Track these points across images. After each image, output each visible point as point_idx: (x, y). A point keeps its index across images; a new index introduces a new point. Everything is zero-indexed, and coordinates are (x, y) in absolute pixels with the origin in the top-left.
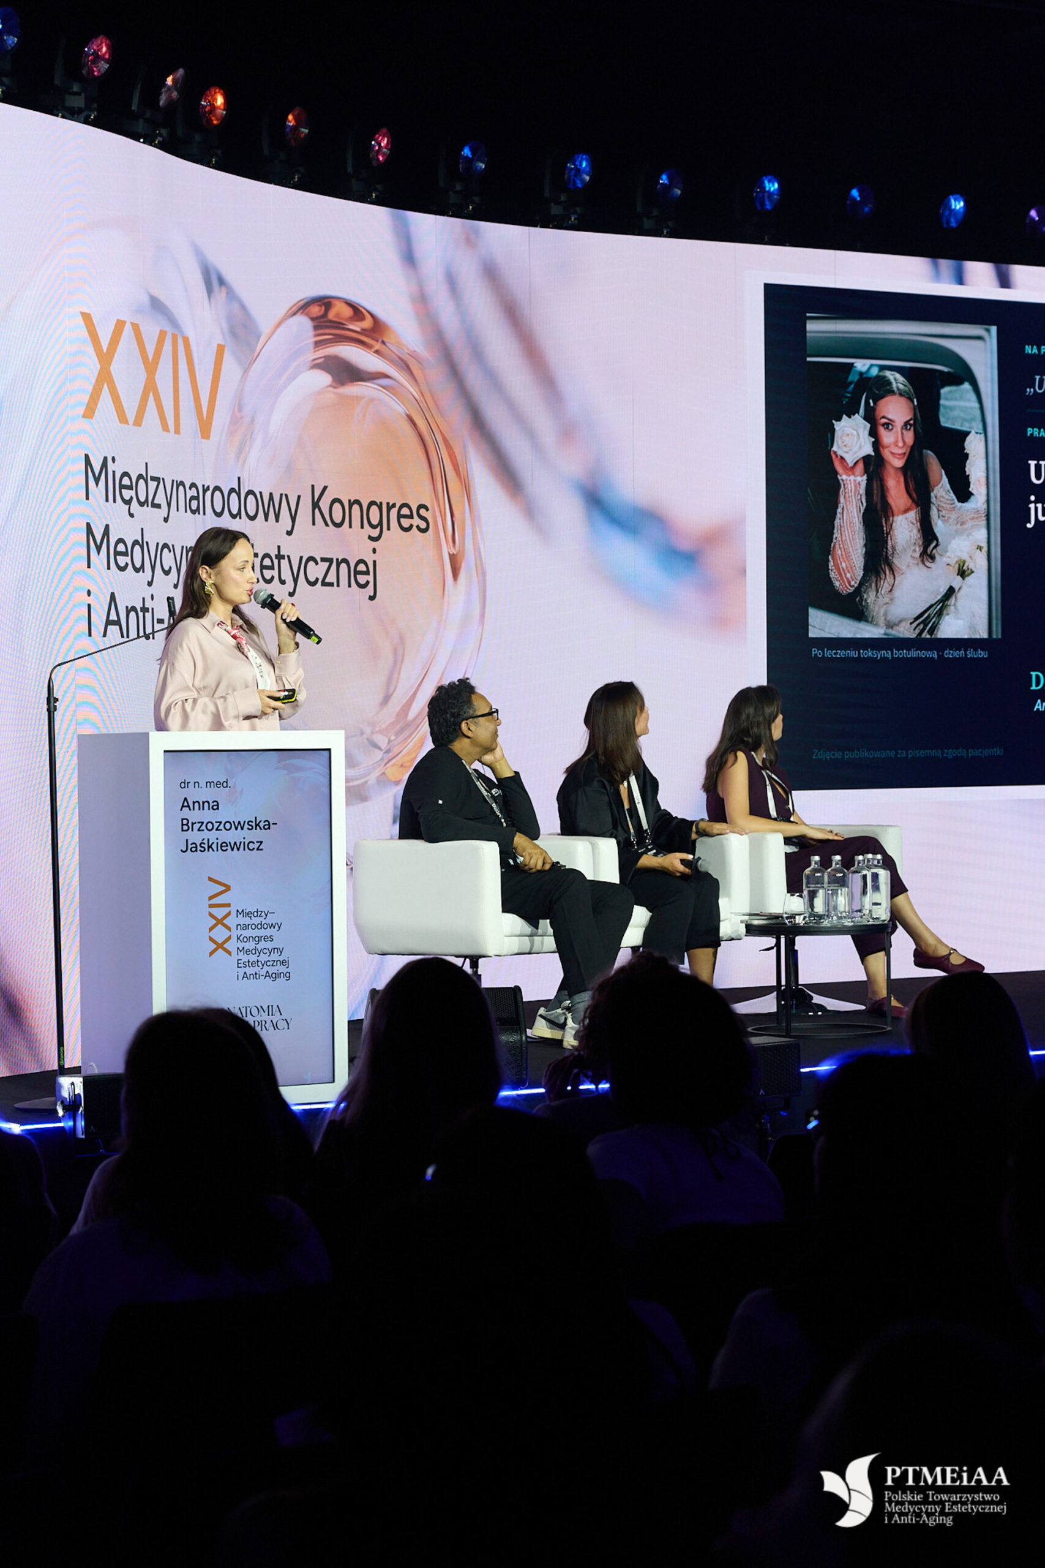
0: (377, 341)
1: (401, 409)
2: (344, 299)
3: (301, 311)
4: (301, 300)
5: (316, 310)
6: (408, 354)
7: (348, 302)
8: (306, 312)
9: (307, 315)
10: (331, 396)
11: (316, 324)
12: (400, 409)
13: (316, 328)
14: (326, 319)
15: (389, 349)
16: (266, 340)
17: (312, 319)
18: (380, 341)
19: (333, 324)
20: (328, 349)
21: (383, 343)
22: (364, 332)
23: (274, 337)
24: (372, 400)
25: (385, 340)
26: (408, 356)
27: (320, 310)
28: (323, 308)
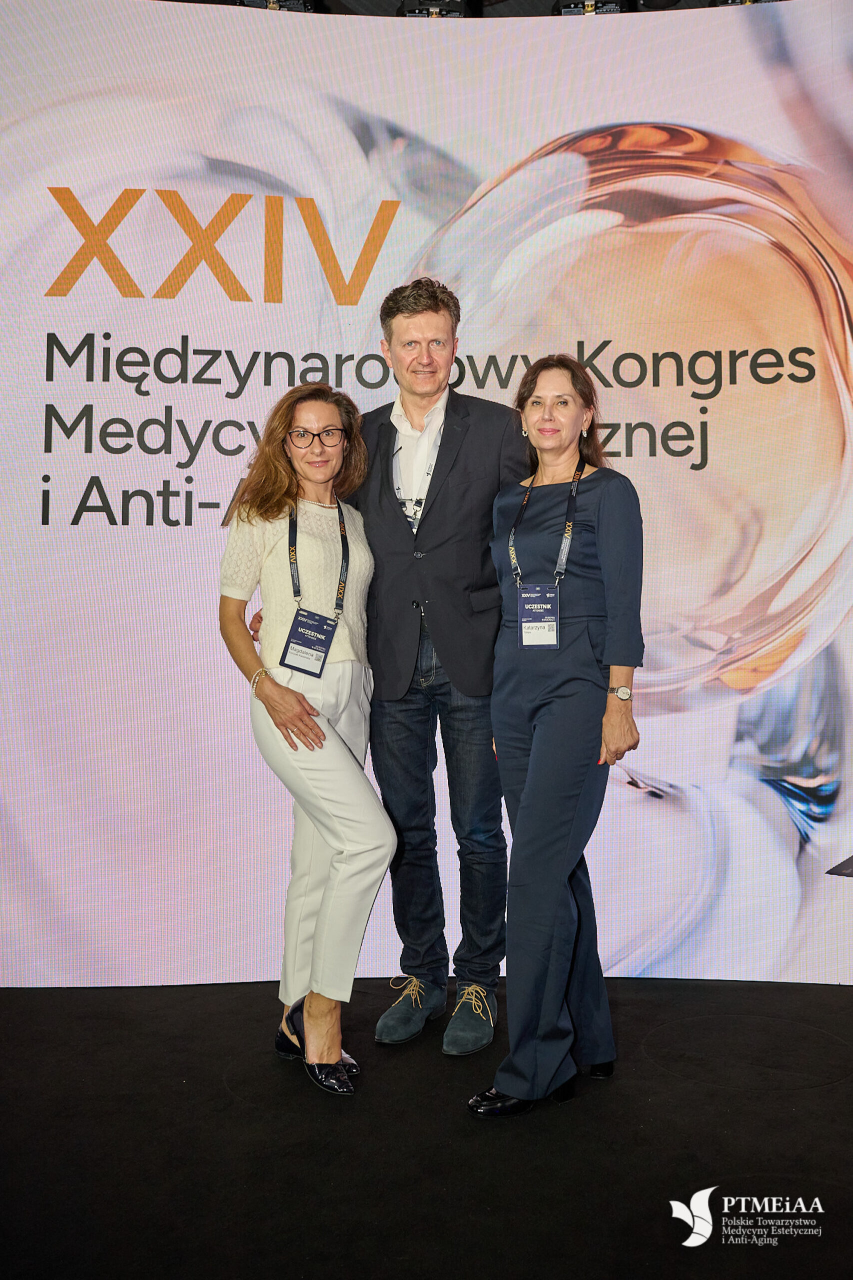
0: (716, 163)
1: (762, 237)
2: (651, 123)
3: (565, 147)
4: (564, 136)
5: (594, 144)
6: (776, 170)
7: (657, 125)
8: (573, 147)
9: (574, 151)
10: (624, 237)
11: (593, 158)
12: (759, 237)
13: (591, 164)
14: (614, 151)
15: (738, 168)
16: (493, 186)
17: (586, 154)
18: (722, 161)
19: (627, 155)
20: (616, 185)
21: (727, 163)
22: (689, 156)
23: (508, 182)
24: (704, 233)
25: (730, 159)
26: (775, 172)
27: (602, 143)
28: (609, 139)
